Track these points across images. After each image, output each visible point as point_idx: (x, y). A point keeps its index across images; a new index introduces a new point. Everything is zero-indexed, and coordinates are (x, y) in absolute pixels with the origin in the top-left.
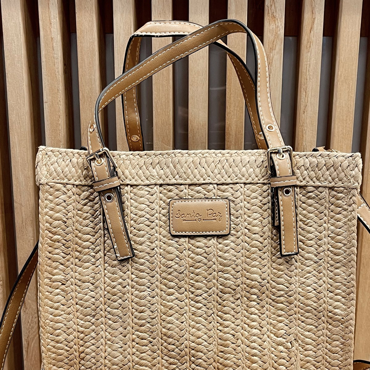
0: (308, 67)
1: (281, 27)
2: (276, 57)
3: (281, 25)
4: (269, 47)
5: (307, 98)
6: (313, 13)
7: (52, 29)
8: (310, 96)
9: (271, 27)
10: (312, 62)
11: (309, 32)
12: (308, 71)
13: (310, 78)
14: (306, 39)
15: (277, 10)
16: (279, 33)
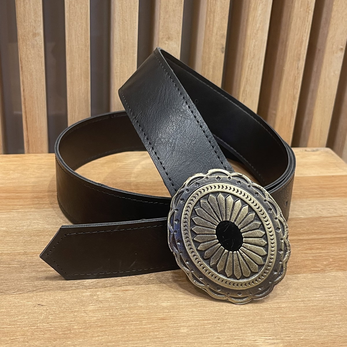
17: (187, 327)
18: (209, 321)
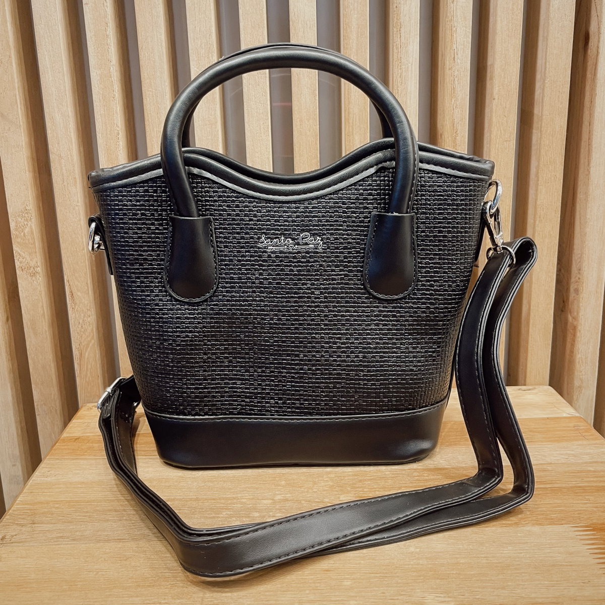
17: (351, 580)
18: (376, 575)
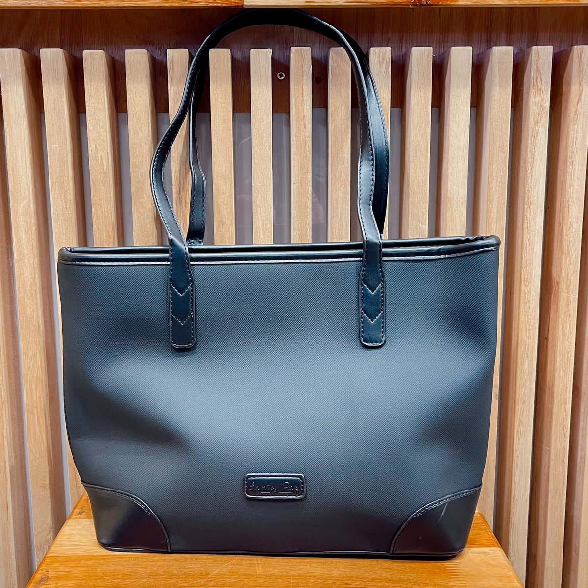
0: (575, 140)
1: (547, 100)
2: (541, 130)
3: (547, 97)
4: (534, 120)
5: (574, 172)
6: (580, 85)
7: (305, 107)
8: (577, 169)
9: (537, 100)
10: (579, 135)
11: (577, 104)
12: (574, 144)
13: (577, 151)
14: (573, 111)
15: (543, 83)
16: (544, 105)
